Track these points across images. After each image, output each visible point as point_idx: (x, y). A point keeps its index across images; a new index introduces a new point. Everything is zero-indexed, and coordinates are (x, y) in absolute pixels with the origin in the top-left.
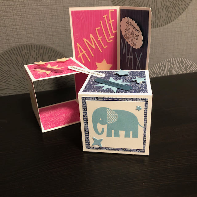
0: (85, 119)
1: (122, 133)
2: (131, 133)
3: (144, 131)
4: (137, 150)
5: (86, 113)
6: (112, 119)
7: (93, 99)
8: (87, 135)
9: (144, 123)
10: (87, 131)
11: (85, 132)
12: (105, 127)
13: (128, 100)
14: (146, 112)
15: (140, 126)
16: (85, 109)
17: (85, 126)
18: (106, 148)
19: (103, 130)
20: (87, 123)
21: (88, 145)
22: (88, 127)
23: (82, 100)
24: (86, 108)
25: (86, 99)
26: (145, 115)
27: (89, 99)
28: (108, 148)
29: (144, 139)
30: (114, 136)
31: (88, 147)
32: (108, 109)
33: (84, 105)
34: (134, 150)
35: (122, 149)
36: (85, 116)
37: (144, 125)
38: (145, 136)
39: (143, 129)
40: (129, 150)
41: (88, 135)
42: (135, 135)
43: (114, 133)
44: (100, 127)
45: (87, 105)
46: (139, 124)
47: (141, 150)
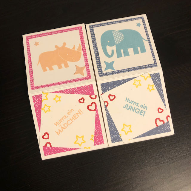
0: (95, 45)
1: (131, 51)
2: (139, 48)
3: (150, 44)
4: (150, 66)
5: (95, 39)
6: (119, 39)
7: (99, 25)
8: (98, 62)
9: (147, 37)
10: (97, 57)
11: (96, 58)
12: (114, 48)
13: (128, 20)
14: (145, 27)
15: (144, 40)
16: (93, 36)
17: (95, 52)
18: (119, 71)
19: (113, 51)
20: (97, 48)
21: (101, 72)
22: (98, 52)
23: (90, 28)
24: (94, 34)
25: (93, 26)
26: (145, 30)
27: (95, 26)
28: (121, 71)
29: (152, 53)
30: (125, 56)
31: (101, 74)
32: (114, 31)
33: (92, 32)
34: (147, 66)
35: (134, 68)
36: (94, 42)
37: (148, 39)
38: (151, 49)
39: (148, 42)
40: (142, 67)
41: (100, 61)
42: (143, 50)
43: (124, 52)
44: (109, 49)
45: (95, 32)
46: (143, 39)
47: (153, 65)
